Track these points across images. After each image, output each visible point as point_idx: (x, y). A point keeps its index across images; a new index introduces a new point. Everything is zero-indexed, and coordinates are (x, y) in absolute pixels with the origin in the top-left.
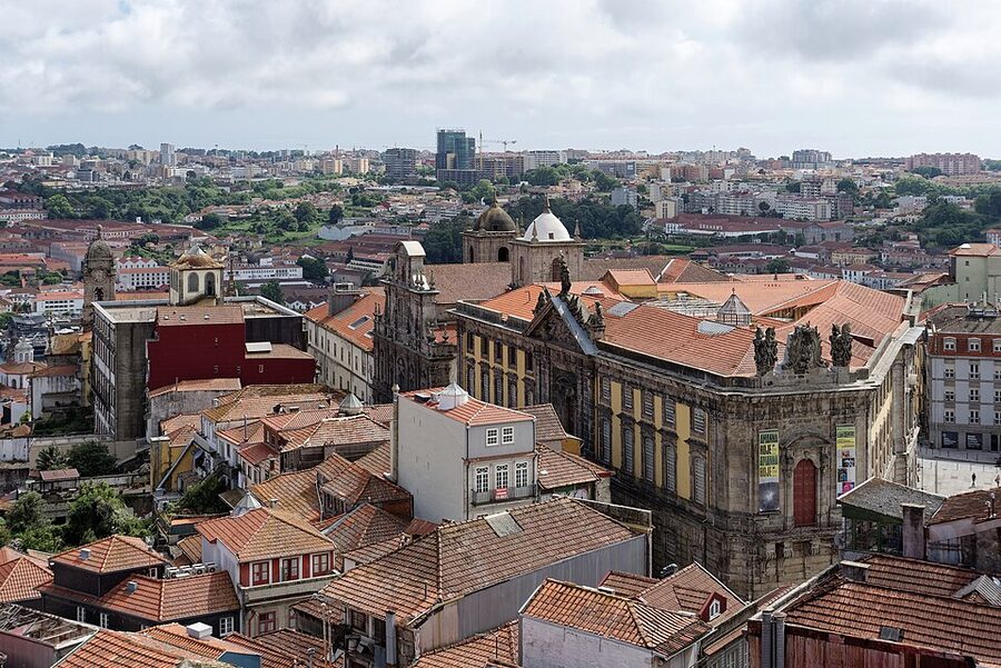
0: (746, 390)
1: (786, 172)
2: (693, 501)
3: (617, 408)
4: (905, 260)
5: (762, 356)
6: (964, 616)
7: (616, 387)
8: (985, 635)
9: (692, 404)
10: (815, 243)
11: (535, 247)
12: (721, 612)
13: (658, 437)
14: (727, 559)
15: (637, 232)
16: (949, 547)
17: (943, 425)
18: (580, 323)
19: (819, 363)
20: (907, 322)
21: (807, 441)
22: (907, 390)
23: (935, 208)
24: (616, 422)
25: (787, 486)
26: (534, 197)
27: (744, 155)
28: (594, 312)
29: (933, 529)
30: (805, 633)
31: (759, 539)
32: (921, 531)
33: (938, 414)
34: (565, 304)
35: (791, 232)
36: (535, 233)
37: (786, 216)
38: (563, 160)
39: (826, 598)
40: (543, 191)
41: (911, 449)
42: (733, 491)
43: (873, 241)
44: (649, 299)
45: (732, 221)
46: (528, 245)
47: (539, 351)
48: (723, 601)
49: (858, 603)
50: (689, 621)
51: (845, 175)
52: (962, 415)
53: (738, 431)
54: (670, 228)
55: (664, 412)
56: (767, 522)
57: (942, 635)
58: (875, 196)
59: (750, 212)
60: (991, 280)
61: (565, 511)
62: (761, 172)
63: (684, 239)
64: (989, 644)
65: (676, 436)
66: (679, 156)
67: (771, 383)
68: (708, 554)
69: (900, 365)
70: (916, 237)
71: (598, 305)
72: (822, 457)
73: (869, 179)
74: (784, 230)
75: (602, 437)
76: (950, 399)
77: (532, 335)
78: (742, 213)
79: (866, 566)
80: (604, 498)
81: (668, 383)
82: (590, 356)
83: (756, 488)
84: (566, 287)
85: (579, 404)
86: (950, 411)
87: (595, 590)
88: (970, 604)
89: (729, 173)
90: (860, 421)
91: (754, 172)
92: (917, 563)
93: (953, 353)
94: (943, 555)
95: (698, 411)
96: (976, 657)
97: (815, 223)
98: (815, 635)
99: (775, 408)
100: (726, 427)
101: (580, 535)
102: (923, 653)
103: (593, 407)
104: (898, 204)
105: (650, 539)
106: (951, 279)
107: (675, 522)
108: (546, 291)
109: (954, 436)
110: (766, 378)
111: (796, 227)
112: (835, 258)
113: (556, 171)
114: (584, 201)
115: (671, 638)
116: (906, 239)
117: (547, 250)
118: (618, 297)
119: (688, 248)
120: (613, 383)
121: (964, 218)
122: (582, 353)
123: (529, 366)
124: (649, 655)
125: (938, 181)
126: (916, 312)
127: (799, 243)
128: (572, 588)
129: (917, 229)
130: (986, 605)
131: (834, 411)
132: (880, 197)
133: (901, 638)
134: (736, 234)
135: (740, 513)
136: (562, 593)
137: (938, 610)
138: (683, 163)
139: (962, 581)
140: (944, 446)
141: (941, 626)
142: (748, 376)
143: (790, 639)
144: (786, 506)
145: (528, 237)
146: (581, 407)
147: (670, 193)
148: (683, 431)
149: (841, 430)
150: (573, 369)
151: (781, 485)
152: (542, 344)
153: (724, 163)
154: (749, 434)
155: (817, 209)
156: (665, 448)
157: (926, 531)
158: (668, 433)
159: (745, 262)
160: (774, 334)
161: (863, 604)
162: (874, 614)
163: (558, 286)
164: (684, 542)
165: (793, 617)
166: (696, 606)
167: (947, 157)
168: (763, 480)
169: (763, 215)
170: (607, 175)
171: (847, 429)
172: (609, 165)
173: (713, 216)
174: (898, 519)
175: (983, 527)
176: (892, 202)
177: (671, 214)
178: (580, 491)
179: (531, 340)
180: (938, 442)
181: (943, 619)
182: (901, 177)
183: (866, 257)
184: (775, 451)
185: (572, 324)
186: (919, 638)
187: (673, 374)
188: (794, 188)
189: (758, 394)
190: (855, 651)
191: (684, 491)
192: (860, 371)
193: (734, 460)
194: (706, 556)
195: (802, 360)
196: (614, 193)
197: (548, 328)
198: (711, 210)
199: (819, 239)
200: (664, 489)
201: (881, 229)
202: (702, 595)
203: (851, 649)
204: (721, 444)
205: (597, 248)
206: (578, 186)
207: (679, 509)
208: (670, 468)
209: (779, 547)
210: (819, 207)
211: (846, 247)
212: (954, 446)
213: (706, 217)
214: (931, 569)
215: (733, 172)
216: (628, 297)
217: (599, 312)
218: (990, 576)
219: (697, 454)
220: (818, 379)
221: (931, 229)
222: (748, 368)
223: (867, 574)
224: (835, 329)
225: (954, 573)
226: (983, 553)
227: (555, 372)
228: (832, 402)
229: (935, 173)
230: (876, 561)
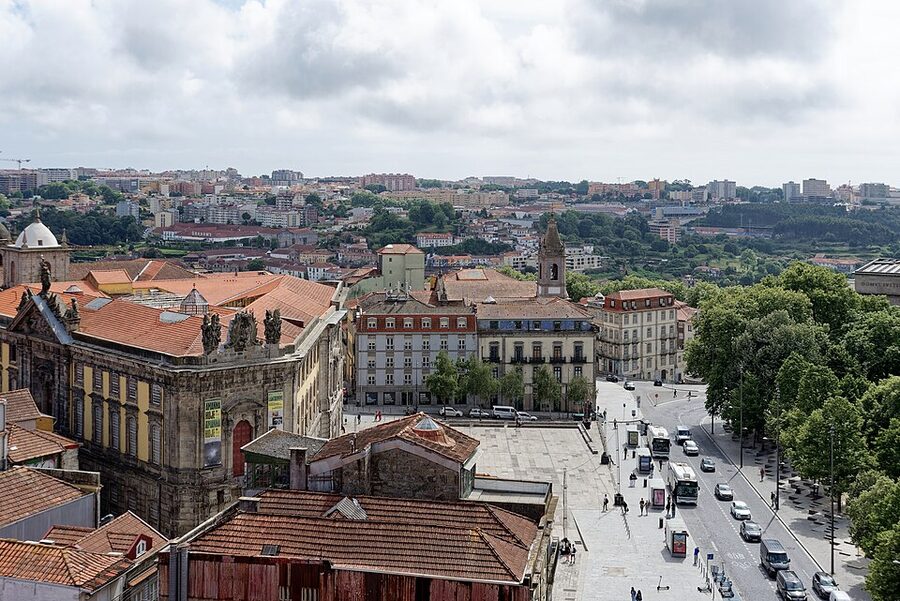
0: (195, 367)
1: (266, 188)
2: (151, 463)
3: (88, 389)
4: (357, 259)
5: (208, 338)
6: (326, 530)
7: (88, 371)
8: (340, 543)
9: (150, 382)
10: (286, 246)
11: (25, 253)
12: (147, 550)
13: (123, 411)
14: (177, 509)
15: (138, 239)
16: (324, 479)
17: (367, 387)
18: (58, 317)
19: (255, 342)
20: (333, 307)
21: (244, 406)
22: (331, 360)
23: (380, 217)
24: (88, 401)
25: (228, 444)
26: (45, 209)
27: (232, 174)
28: (70, 308)
29: (313, 465)
30: (204, 558)
31: (204, 489)
32: (303, 468)
33: (363, 379)
34: (45, 302)
35: (268, 237)
36: (24, 240)
37: (264, 224)
38: (74, 177)
39: (223, 528)
40: (53, 204)
41: (335, 406)
42: (183, 451)
43: (332, 244)
44: (125, 295)
45: (219, 228)
46: (18, 251)
47: (21, 343)
48: (149, 541)
49: (247, 529)
50: (115, 560)
51: (313, 191)
52: (381, 378)
53: (187, 401)
54: (167, 236)
55: (128, 389)
56: (211, 474)
57: (309, 546)
58: (335, 208)
59: (235, 222)
60: (408, 272)
61: (21, 480)
62: (245, 188)
63: (178, 244)
64: (341, 549)
65: (137, 409)
66: (176, 175)
67: (216, 360)
68: (163, 506)
69: (325, 340)
70: (365, 240)
71: (73, 301)
72: (257, 418)
73: (331, 194)
74: (262, 235)
75: (76, 414)
76: (372, 367)
77: (17, 330)
78: (229, 222)
79: (258, 499)
80: (71, 465)
81: (131, 365)
82: (66, 346)
83: (202, 448)
84: (46, 287)
85: (57, 387)
86: (372, 376)
87: (37, 543)
88: (330, 520)
89: (218, 189)
90: (287, 387)
91: (239, 188)
92: (298, 493)
93: (374, 330)
94: (320, 485)
95: (155, 387)
96: (332, 560)
97: (287, 230)
98: (211, 558)
99: (218, 380)
100: (178, 399)
101: (33, 499)
102: (293, 562)
103: (68, 389)
104: (352, 214)
105: (99, 497)
106: (379, 272)
107: (135, 481)
108: (28, 291)
109: (374, 395)
110: (212, 356)
111: (273, 233)
112: (303, 258)
113: (66, 186)
114: (91, 213)
115: (98, 576)
116: (357, 242)
117: (36, 255)
118: (97, 294)
119: (182, 252)
120: (85, 367)
121: (400, 225)
122: (59, 343)
123: (13, 357)
124: (77, 592)
125: (383, 196)
126: (342, 300)
127: (274, 246)
128: (14, 543)
129: (366, 233)
130: (344, 519)
131: (267, 380)
132: (339, 208)
133: (278, 552)
134: (223, 240)
135: (189, 469)
136: (4, 549)
137: (308, 528)
138: (180, 180)
139: (331, 504)
140: (367, 404)
141: (308, 540)
142: (196, 355)
143: (192, 564)
144: (226, 460)
145: (18, 244)
146: (58, 389)
147: (168, 206)
148: (143, 404)
149: (272, 395)
150: (52, 357)
151: (223, 444)
152: (24, 337)
153: (215, 180)
154: (197, 403)
155: (290, 219)
156: (128, 420)
157: (307, 467)
158: (131, 407)
159: (230, 263)
160: (218, 320)
161: (251, 529)
162: (259, 536)
163: (40, 286)
164: (143, 498)
165: (196, 546)
166: (125, 547)
167: (391, 177)
168: (208, 440)
169: (245, 224)
170: (113, 189)
171: (276, 394)
172: (115, 182)
173: (204, 225)
174: (286, 460)
175: (348, 460)
176: (348, 212)
177: (168, 224)
178: (47, 462)
179: (15, 334)
180: (363, 401)
181: (310, 534)
182: (356, 192)
183: (326, 257)
184: (218, 416)
185: (50, 318)
186: (292, 551)
187: (136, 357)
188: (271, 201)
189: (204, 370)
190: (242, 567)
191: (144, 455)
192: (288, 347)
193: (184, 425)
194: (160, 507)
195: (241, 340)
196: (119, 206)
197: (30, 323)
198: (202, 219)
199: (290, 242)
200: (127, 455)
201: (338, 234)
202: (131, 538)
203: (239, 565)
204: (174, 413)
205: (103, 253)
206: (87, 200)
207: (139, 471)
208: (133, 437)
209: (220, 494)
210: (291, 218)
211: (311, 249)
212: (375, 404)
213: (198, 226)
214: (309, 497)
215: (222, 188)
216: (107, 294)
217: (74, 307)
218: (350, 498)
219: (154, 423)
220: (254, 355)
221: (376, 234)
222: (197, 350)
223: (258, 506)
224: (268, 314)
225: (325, 498)
226: (348, 480)
227: (35, 362)
228: (265, 373)
229: (382, 189)
230: (268, 495)
